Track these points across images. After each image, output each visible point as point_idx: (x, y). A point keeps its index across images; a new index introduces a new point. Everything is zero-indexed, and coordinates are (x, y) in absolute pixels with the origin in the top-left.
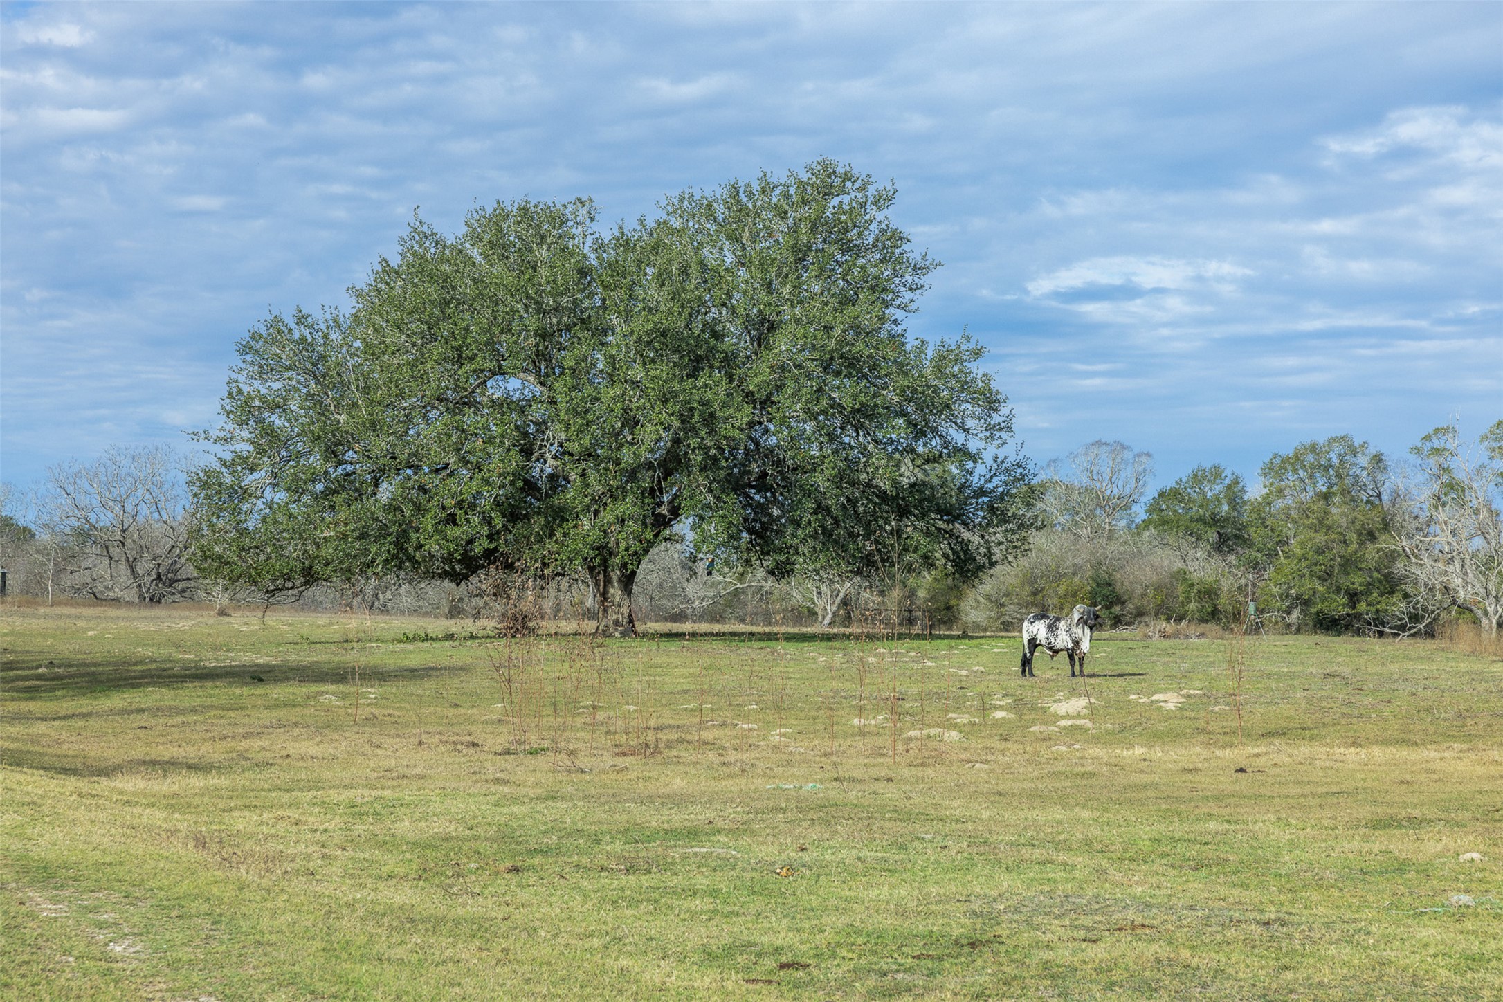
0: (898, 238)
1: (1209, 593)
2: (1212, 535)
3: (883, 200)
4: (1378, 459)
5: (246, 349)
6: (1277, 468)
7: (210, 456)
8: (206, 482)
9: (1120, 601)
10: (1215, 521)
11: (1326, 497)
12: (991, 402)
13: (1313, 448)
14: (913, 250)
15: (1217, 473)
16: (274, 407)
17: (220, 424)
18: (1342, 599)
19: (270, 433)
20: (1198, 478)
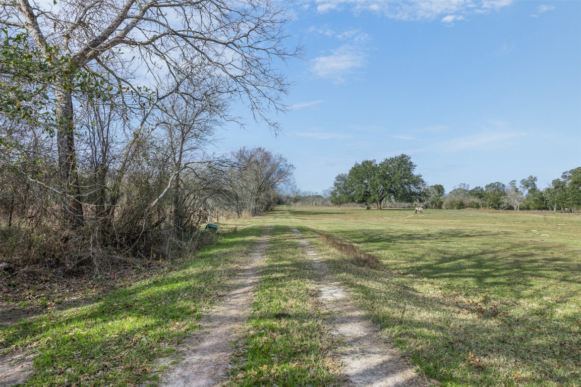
0: (412, 163)
1: (477, 204)
2: (478, 196)
3: (409, 159)
4: (503, 185)
5: (336, 178)
6: (487, 187)
7: (332, 190)
8: (332, 192)
9: (463, 205)
10: (479, 194)
11: (495, 191)
12: (423, 182)
13: (493, 184)
14: (414, 164)
15: (479, 187)
16: (339, 184)
17: (333, 186)
18: (497, 205)
19: (339, 187)
20: (476, 188)
